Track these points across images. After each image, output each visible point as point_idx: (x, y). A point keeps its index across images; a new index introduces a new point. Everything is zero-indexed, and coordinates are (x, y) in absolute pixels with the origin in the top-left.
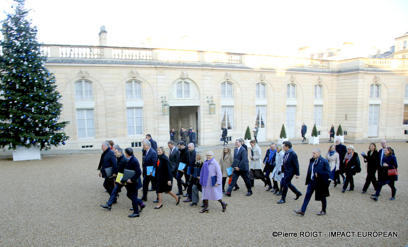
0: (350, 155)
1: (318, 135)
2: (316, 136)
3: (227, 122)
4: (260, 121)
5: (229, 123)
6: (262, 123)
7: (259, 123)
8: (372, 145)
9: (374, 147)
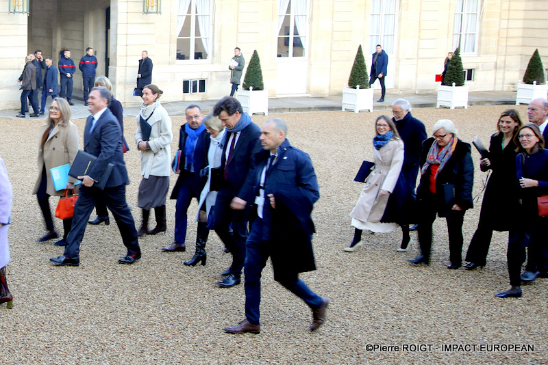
0: (444, 150)
1: (466, 82)
2: (460, 84)
3: (193, 38)
4: (291, 37)
5: (198, 43)
6: (298, 44)
7: (287, 44)
8: (508, 118)
9: (513, 124)
